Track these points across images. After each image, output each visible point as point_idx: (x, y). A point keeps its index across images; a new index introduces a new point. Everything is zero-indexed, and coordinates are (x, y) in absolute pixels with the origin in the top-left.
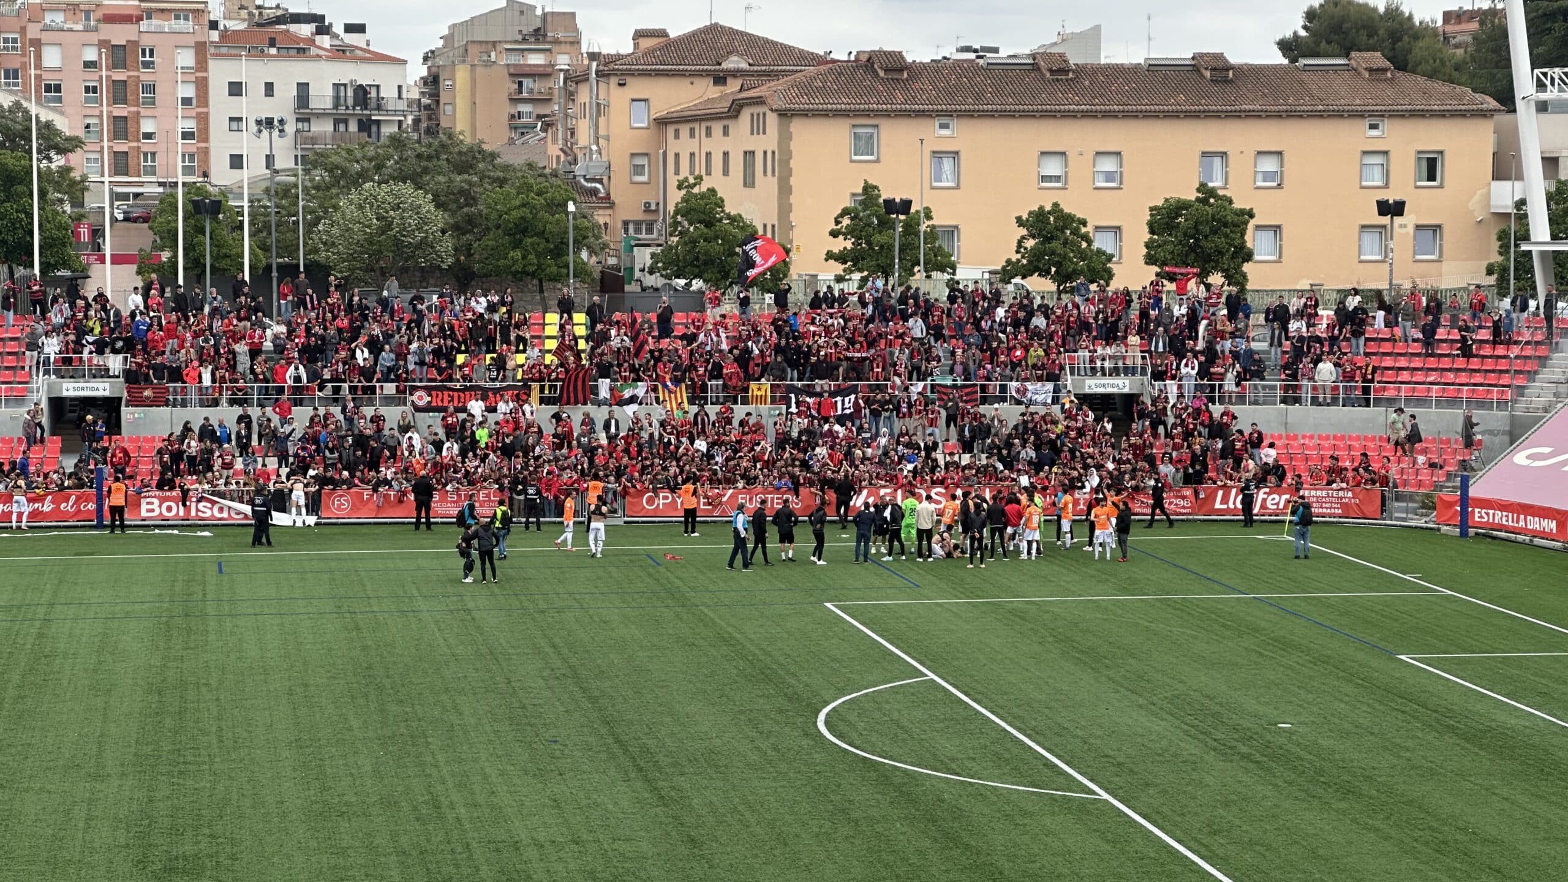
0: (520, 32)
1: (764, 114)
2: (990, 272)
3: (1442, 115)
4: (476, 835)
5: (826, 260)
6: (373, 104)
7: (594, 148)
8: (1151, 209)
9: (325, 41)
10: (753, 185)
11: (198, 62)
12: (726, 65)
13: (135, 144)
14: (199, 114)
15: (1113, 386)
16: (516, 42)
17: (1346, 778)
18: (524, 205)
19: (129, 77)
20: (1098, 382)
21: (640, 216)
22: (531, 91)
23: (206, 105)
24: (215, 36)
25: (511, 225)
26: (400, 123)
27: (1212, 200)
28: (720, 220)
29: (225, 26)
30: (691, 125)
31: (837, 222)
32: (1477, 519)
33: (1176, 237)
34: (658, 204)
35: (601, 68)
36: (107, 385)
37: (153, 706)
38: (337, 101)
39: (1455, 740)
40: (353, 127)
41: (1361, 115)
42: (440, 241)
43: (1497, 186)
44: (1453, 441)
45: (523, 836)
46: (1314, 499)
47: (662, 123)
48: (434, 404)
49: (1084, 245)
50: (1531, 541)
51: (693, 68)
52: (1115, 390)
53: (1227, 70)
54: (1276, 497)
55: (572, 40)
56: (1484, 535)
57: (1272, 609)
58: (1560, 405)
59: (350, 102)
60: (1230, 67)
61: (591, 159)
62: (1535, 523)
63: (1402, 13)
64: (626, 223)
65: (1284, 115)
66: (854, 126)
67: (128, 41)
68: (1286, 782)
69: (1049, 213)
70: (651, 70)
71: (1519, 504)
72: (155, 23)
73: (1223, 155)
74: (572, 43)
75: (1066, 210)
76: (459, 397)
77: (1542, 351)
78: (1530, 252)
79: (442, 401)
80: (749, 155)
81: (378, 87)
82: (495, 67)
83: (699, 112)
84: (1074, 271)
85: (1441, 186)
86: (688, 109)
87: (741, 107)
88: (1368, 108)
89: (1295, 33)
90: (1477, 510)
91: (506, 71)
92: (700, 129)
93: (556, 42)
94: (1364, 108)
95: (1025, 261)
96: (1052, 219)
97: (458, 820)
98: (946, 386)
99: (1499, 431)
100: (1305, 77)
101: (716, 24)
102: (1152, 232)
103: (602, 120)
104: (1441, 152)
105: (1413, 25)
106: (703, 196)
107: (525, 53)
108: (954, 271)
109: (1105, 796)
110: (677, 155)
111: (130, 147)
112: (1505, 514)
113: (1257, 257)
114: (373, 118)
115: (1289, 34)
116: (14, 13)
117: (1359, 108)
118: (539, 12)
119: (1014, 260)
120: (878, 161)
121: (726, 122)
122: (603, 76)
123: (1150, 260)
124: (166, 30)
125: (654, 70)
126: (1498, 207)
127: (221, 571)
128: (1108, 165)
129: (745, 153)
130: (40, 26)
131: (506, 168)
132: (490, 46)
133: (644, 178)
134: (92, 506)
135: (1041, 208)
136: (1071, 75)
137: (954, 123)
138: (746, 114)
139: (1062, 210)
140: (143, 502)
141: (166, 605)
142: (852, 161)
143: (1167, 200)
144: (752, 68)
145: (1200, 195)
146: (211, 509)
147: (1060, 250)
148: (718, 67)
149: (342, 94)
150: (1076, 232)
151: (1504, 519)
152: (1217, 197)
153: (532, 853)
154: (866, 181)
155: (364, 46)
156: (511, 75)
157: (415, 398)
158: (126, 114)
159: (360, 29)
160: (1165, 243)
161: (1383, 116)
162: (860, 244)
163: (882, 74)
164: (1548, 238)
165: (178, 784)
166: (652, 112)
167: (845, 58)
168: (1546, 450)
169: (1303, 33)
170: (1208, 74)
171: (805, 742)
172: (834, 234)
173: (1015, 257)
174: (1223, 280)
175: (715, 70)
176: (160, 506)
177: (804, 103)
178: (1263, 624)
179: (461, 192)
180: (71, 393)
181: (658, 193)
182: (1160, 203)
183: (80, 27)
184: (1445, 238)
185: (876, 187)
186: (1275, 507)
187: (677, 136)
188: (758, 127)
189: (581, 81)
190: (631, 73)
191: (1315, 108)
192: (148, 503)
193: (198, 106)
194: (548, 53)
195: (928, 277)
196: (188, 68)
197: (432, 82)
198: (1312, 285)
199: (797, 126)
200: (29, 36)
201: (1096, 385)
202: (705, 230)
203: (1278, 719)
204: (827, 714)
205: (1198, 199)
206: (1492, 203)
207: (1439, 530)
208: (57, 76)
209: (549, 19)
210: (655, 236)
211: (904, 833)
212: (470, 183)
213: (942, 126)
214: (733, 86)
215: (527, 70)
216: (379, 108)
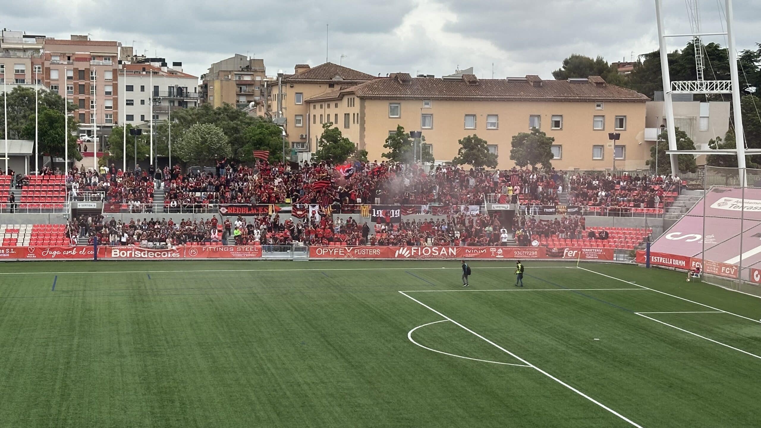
0: (241, 67)
1: (354, 99)
2: (445, 163)
3: (626, 101)
4: (281, 380)
5: (382, 157)
6: (185, 95)
7: (280, 112)
8: (513, 137)
9: (165, 69)
10: (349, 127)
11: (113, 77)
12: (334, 80)
13: (88, 110)
14: (113, 98)
15: (503, 207)
16: (239, 71)
17: (626, 359)
18: (260, 133)
19: (86, 83)
20: (497, 205)
21: (299, 140)
22: (245, 91)
23: (117, 95)
24: (120, 67)
25: (256, 141)
26: (195, 103)
27: (537, 134)
28: (340, 140)
29: (125, 63)
30: (321, 103)
31: (387, 142)
32: (652, 261)
33: (523, 148)
34: (306, 136)
35: (283, 80)
36: (95, 204)
37: (137, 330)
38: (170, 93)
39: (665, 345)
40: (176, 104)
41: (594, 101)
42: (226, 147)
43: (648, 130)
44: (641, 230)
45: (300, 380)
46: (587, 253)
47: (308, 102)
48: (229, 212)
49: (486, 151)
50: (675, 269)
51: (320, 80)
52: (504, 209)
53: (540, 82)
54: (572, 251)
55: (262, 70)
56: (655, 267)
57: (580, 295)
58: (683, 216)
59: (175, 94)
60: (541, 81)
61: (279, 116)
62: (676, 262)
63: (603, 62)
64: (293, 143)
65: (563, 100)
66: (390, 103)
67: (85, 69)
68: (603, 360)
69: (472, 138)
70: (304, 81)
71: (670, 255)
72: (96, 61)
73: (539, 116)
74: (262, 72)
75: (479, 137)
76: (239, 209)
77: (675, 194)
78: (669, 154)
79: (232, 211)
80: (347, 115)
81: (187, 88)
82: (230, 81)
83: (325, 98)
84: (482, 162)
85: (625, 130)
86: (319, 97)
87: (344, 95)
88: (596, 98)
89: (560, 69)
90: (652, 257)
91: (235, 83)
92: (325, 105)
93: (256, 71)
94: (594, 98)
95: (462, 158)
96: (473, 141)
97: (273, 374)
98: (436, 206)
99: (659, 226)
100: (571, 85)
101: (329, 63)
102: (513, 146)
103: (283, 101)
104: (625, 116)
105: (608, 66)
106: (333, 130)
107: (243, 76)
108: (434, 161)
109: (532, 366)
110: (315, 116)
111: (86, 112)
112: (664, 258)
113: (555, 158)
114: (185, 100)
115: (557, 70)
116: (39, 57)
117: (593, 98)
118: (248, 59)
119: (457, 157)
120: (400, 118)
121: (336, 102)
122: (284, 83)
123: (512, 158)
124: (101, 64)
125: (305, 81)
126: (648, 138)
127: (150, 278)
128: (493, 120)
129: (345, 114)
130: (50, 62)
131: (251, 118)
132: (228, 73)
133: (301, 125)
134: (92, 253)
135: (469, 136)
136: (477, 84)
137: (431, 103)
138: (345, 99)
139: (477, 137)
140: (113, 251)
141: (131, 291)
142: (390, 118)
143: (519, 134)
144: (344, 81)
145: (533, 132)
146: (141, 254)
147: (477, 153)
148: (331, 80)
149: (172, 90)
150: (482, 146)
151: (664, 261)
152: (540, 133)
153: (306, 387)
154: (399, 125)
155: (181, 71)
156: (237, 84)
157: (221, 210)
158: (84, 98)
159: (179, 64)
160: (519, 151)
161: (602, 101)
162: (396, 151)
163: (401, 82)
164: (676, 150)
165: (155, 360)
166: (304, 98)
167: (386, 76)
168: (679, 233)
169: (563, 69)
170: (532, 84)
171: (405, 344)
172: (385, 146)
173: (458, 156)
174: (542, 166)
175: (329, 81)
176: (120, 253)
177: (370, 94)
178: (577, 300)
179: (233, 128)
180: (81, 207)
181: (306, 132)
182: (516, 135)
183: (66, 63)
184: (627, 151)
185: (402, 128)
186: (571, 256)
187: (315, 108)
188: (351, 104)
189: (274, 85)
190: (296, 82)
191: (576, 98)
192: (115, 251)
193: (113, 95)
194: (252, 76)
195: (423, 164)
196: (109, 80)
197: (205, 87)
198: (575, 169)
199: (367, 104)
200: (45, 66)
201: (496, 207)
202: (334, 144)
203: (594, 337)
204: (411, 334)
205: (532, 133)
206: (645, 137)
207: (638, 265)
208: (56, 82)
209: (253, 61)
210: (305, 148)
211: (454, 380)
212: (237, 124)
213: (426, 104)
214: (337, 88)
215: (243, 83)
216: (187, 96)
